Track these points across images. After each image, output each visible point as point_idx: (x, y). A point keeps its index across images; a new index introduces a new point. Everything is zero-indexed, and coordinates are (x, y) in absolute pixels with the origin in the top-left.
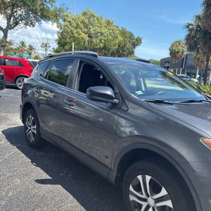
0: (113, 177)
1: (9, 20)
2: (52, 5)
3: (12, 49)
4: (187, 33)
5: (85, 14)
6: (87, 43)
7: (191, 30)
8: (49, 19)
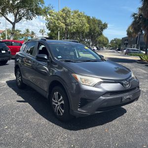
0: (47, 95)
1: (16, 16)
2: (42, 6)
3: (20, 34)
4: (133, 20)
5: (64, 10)
6: (64, 30)
7: (135, 18)
8: (41, 15)
